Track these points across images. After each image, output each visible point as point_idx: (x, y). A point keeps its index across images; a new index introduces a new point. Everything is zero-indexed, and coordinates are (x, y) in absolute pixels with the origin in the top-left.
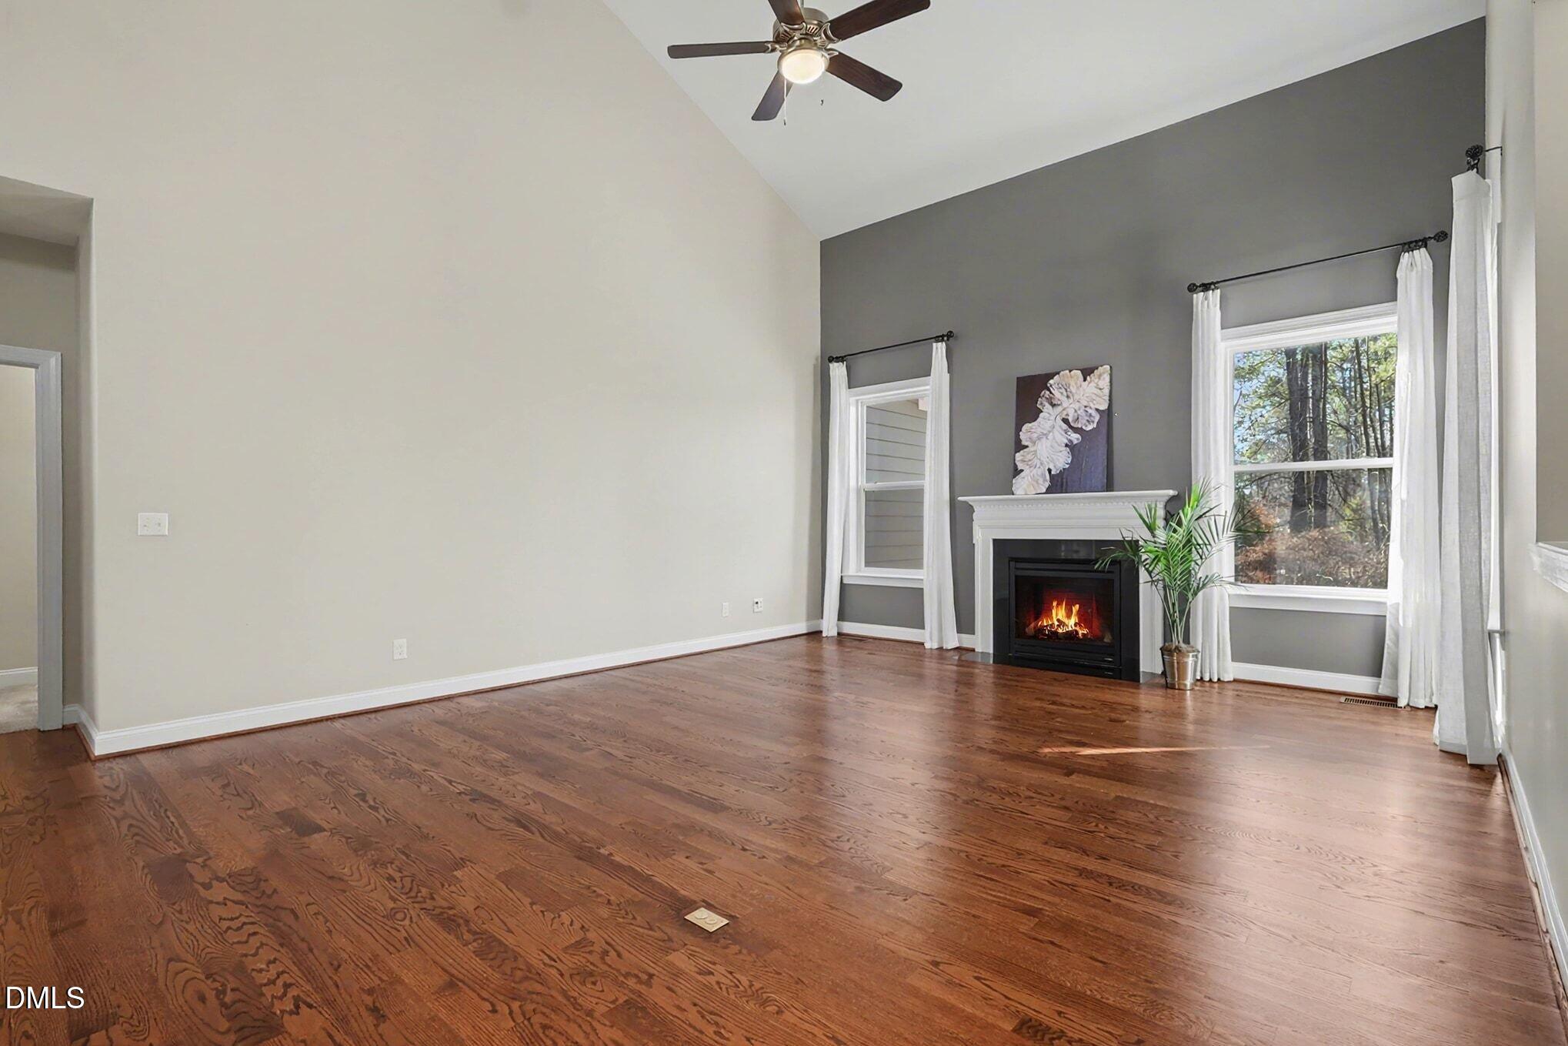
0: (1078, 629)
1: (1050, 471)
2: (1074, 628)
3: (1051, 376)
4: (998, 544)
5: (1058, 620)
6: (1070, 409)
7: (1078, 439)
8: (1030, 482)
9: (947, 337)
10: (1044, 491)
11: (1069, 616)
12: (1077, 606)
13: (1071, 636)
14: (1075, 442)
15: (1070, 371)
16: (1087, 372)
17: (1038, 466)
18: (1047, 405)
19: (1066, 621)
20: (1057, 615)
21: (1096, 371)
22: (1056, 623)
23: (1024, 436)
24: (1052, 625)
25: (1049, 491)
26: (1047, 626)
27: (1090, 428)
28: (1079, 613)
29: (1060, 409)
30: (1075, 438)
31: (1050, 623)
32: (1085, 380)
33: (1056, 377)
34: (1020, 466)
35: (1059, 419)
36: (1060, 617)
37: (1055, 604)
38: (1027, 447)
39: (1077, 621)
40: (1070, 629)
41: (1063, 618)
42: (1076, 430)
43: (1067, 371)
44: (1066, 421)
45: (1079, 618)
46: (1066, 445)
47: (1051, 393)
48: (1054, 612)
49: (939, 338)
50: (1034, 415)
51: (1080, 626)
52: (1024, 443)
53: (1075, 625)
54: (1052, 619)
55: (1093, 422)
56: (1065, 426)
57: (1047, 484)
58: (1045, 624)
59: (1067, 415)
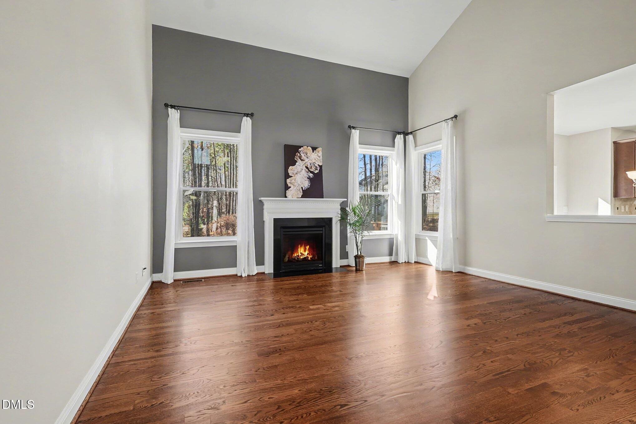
0: (308, 256)
1: (302, 188)
2: (307, 256)
3: (300, 147)
4: (276, 221)
5: (301, 253)
6: (308, 162)
7: (312, 176)
8: (294, 192)
9: (251, 115)
10: (301, 197)
11: (305, 251)
12: (308, 246)
13: (306, 259)
14: (311, 177)
15: (307, 147)
16: (314, 149)
17: (297, 186)
18: (299, 160)
19: (304, 253)
20: (300, 251)
21: (317, 149)
22: (300, 254)
23: (290, 172)
24: (298, 256)
25: (302, 197)
26: (296, 256)
27: (316, 172)
28: (309, 249)
29: (304, 162)
30: (311, 175)
31: (298, 255)
32: (313, 152)
33: (302, 148)
34: (289, 185)
35: (304, 167)
36: (301, 252)
37: (299, 246)
38: (292, 177)
39: (308, 253)
40: (306, 256)
41: (303, 252)
42: (312, 172)
43: (306, 147)
44: (307, 167)
45: (309, 251)
46: (308, 178)
47: (300, 154)
48: (299, 249)
49: (247, 115)
50: (294, 163)
51: (309, 254)
52: (290, 175)
53: (307, 255)
54: (298, 253)
55: (317, 170)
56: (307, 170)
57: (302, 194)
58: (296, 255)
59: (307, 165)
